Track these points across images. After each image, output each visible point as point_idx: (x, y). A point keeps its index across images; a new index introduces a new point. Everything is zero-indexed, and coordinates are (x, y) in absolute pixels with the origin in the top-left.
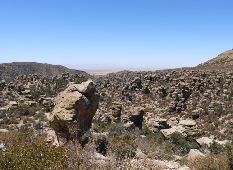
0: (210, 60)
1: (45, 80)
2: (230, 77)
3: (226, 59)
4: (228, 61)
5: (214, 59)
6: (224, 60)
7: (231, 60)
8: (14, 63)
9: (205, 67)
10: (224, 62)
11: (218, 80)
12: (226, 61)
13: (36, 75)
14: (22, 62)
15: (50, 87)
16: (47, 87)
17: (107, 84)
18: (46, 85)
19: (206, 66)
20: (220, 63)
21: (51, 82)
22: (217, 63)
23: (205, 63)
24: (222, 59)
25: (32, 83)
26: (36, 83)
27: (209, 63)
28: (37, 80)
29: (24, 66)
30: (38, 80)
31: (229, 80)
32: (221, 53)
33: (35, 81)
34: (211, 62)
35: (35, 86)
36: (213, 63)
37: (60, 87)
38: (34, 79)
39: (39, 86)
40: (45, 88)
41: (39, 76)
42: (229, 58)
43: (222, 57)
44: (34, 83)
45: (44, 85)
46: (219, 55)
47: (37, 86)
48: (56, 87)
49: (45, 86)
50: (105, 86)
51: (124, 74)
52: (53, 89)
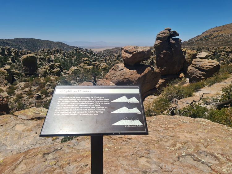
0: (194, 38)
1: (66, 54)
2: (223, 50)
3: (210, 37)
4: (212, 38)
5: (198, 36)
6: (208, 37)
7: (215, 37)
8: (17, 39)
9: (189, 44)
10: (208, 39)
11: (213, 53)
12: (210, 38)
13: (57, 49)
14: (24, 38)
15: (71, 60)
16: (68, 59)
17: (119, 57)
18: (67, 57)
19: (191, 43)
20: (204, 40)
21: (71, 55)
22: (201, 40)
23: (189, 41)
24: (205, 37)
25: (55, 56)
26: (58, 56)
27: (193, 40)
28: (58, 53)
29: (26, 42)
30: (60, 54)
31: (224, 53)
32: (205, 31)
33: (57, 54)
34: (195, 39)
35: (58, 58)
36: (197, 40)
37: (79, 60)
38: (56, 52)
39: (62, 58)
40: (67, 60)
41: (60, 50)
42: (213, 35)
43: (206, 34)
44: (57, 56)
45: (65, 57)
46: (203, 33)
47: (60, 58)
48: (76, 59)
49: (66, 59)
50: (117, 59)
51: (118, 50)
52: (74, 61)
